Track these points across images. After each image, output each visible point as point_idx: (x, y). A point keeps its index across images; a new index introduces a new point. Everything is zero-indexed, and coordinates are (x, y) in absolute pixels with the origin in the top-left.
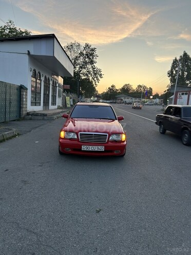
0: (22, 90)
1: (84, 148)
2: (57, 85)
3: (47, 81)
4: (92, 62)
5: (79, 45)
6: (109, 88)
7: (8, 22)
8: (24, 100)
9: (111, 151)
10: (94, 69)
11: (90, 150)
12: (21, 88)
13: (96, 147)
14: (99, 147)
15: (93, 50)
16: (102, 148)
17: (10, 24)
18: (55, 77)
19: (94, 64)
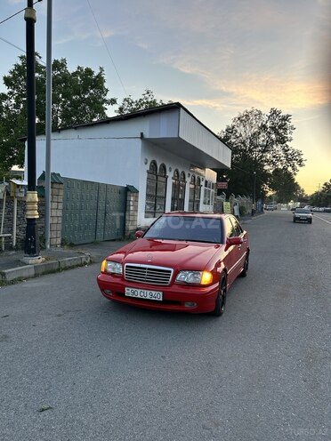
0: (129, 193)
1: (129, 292)
2: (203, 183)
3: (179, 178)
4: (282, 140)
5: (260, 113)
6: (325, 184)
7: (145, 92)
8: (132, 208)
9: (180, 303)
10: (286, 151)
11: (139, 296)
12: (128, 191)
13: (149, 292)
14: (154, 293)
15: (286, 118)
16: (157, 296)
17: (147, 95)
18: (198, 170)
19: (287, 143)
